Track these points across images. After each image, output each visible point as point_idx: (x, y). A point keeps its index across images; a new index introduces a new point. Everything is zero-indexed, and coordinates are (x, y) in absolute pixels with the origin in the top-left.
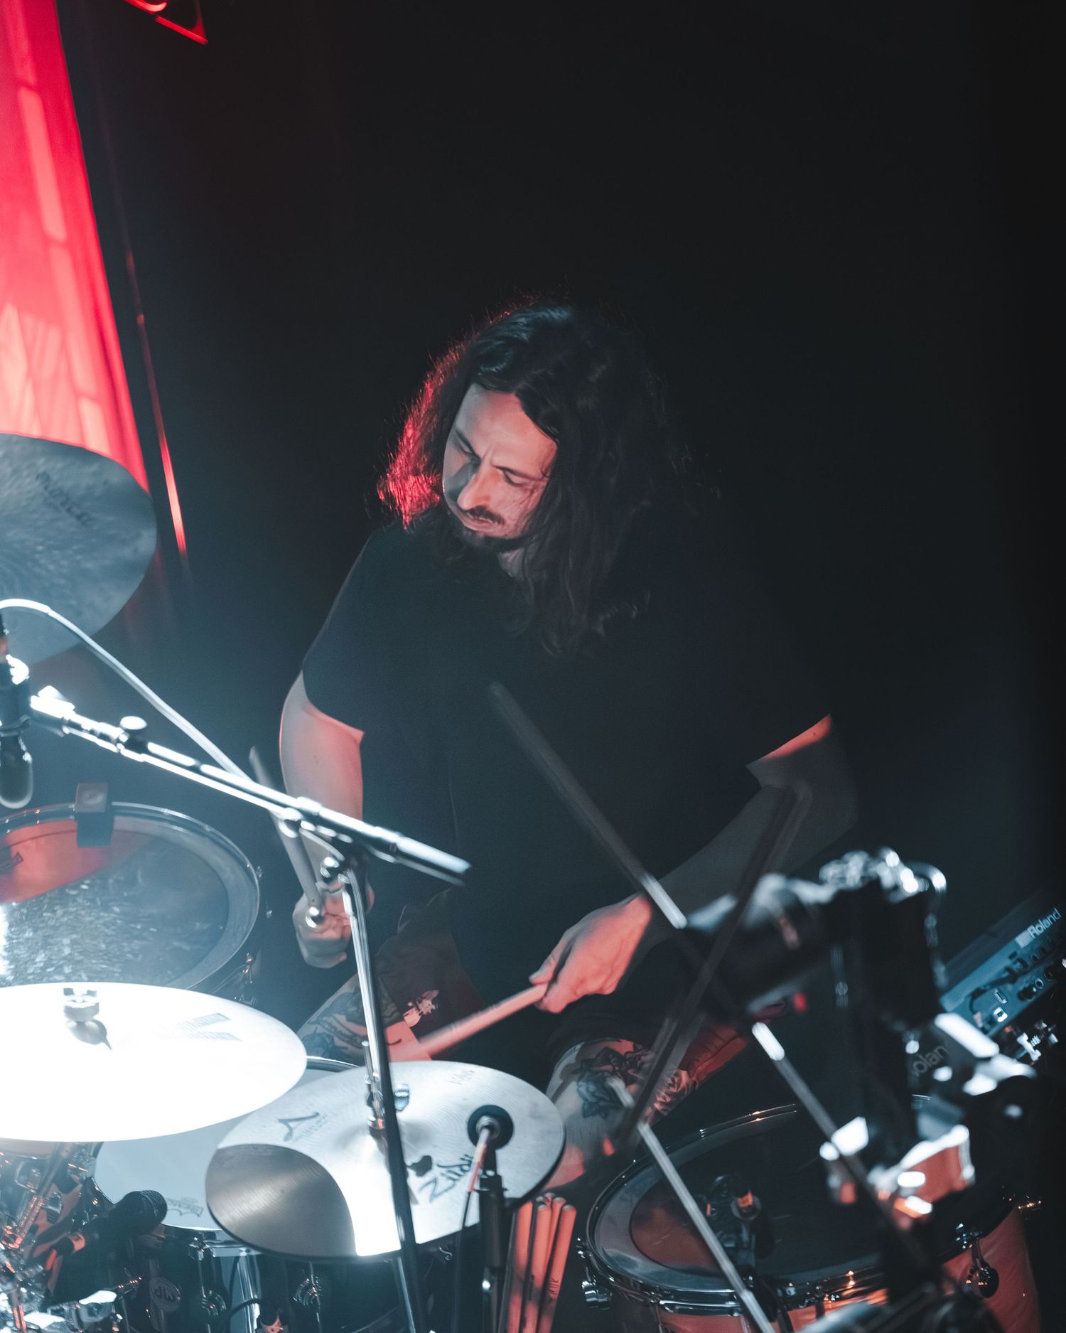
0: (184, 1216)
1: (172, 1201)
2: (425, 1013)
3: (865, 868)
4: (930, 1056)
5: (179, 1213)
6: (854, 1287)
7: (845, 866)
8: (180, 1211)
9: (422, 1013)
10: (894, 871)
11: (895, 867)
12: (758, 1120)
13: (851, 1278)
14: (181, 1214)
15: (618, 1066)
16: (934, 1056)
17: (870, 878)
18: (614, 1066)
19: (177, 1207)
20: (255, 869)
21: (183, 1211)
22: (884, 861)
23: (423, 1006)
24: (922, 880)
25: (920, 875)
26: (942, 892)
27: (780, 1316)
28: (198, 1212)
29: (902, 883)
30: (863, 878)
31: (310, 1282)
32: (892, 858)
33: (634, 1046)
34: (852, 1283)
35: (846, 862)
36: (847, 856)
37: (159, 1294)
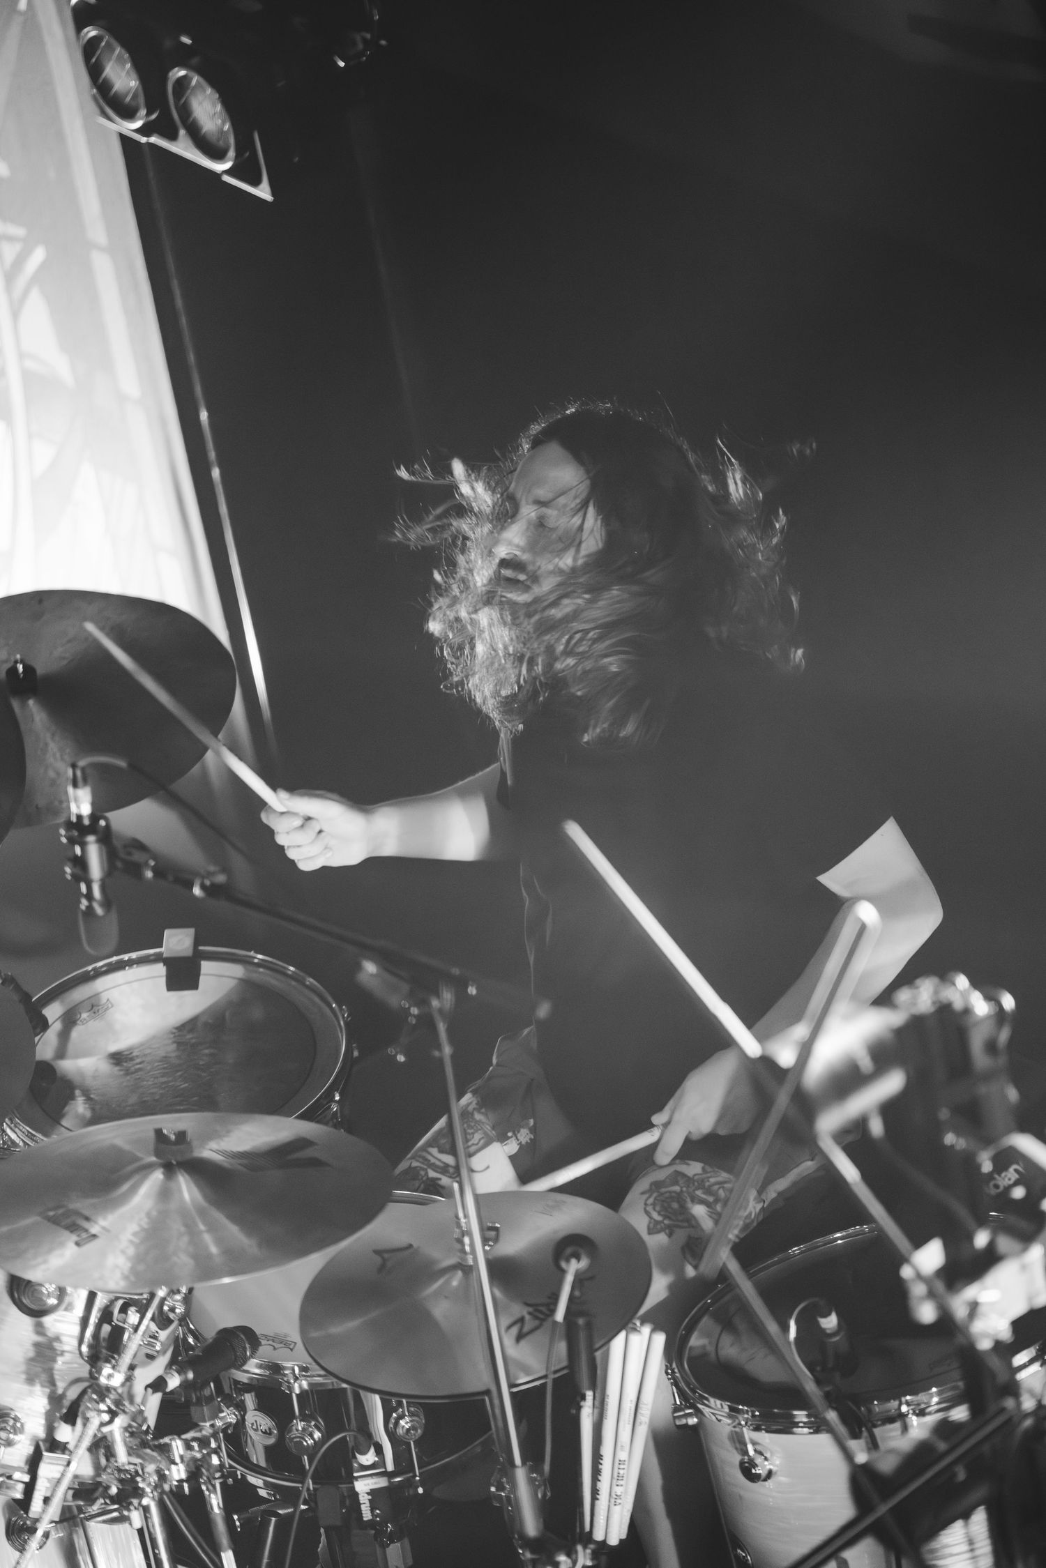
0: (276, 1351)
1: (266, 1336)
2: (523, 1143)
3: (936, 992)
4: (1006, 1176)
5: (272, 1348)
6: (938, 1403)
7: (915, 991)
8: (274, 1346)
9: (521, 1142)
10: (965, 995)
11: (965, 990)
12: (839, 1242)
13: (934, 1394)
14: (275, 1349)
15: (685, 1187)
16: (1009, 1175)
17: (940, 1002)
18: (681, 1188)
19: (271, 1342)
20: (341, 1009)
21: (276, 1345)
22: (954, 984)
23: (521, 1135)
24: (993, 1002)
25: (988, 998)
26: (1013, 1011)
27: (865, 1434)
28: (291, 1347)
29: (973, 1006)
30: (934, 1003)
31: (403, 1412)
32: (962, 981)
33: (703, 1169)
34: (935, 1400)
35: (917, 988)
36: (918, 982)
37: (254, 1427)
